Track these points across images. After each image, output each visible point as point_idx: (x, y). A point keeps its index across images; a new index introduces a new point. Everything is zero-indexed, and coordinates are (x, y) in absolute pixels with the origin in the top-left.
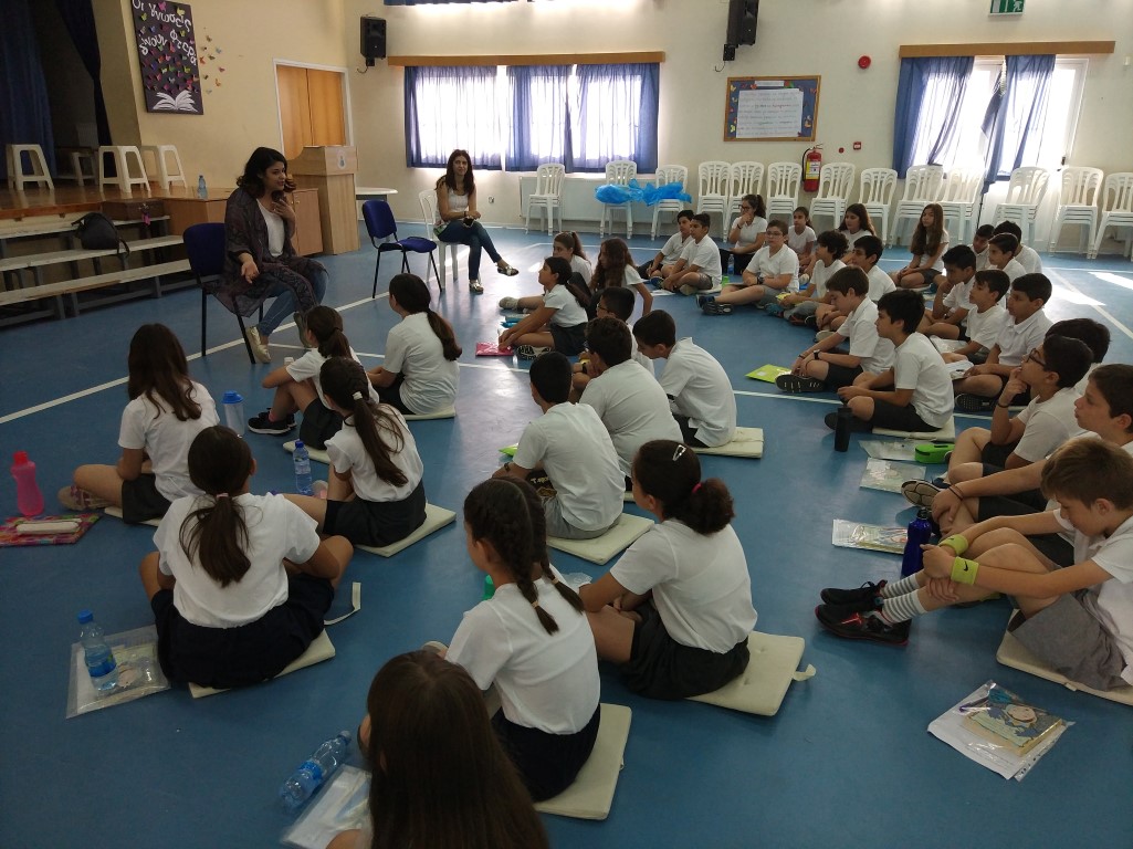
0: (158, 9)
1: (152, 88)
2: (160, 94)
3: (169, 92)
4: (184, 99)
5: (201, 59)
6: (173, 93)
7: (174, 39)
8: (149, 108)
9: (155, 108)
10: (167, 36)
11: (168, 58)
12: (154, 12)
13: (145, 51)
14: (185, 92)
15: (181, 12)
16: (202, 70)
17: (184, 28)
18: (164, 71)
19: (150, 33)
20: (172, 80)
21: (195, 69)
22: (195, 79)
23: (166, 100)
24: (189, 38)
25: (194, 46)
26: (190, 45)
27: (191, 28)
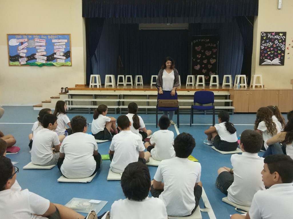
0: (271, 35)
1: (263, 58)
2: (266, 60)
3: (270, 59)
4: (276, 61)
5: (288, 48)
6: (272, 59)
7: (276, 43)
8: (260, 64)
9: (263, 64)
10: (273, 42)
11: (272, 49)
12: (269, 36)
13: (263, 48)
14: (277, 59)
15: (281, 35)
16: (287, 52)
17: (282, 39)
18: (269, 53)
19: (266, 42)
20: (272, 56)
21: (284, 52)
22: (283, 54)
23: (268, 61)
24: (284, 41)
25: (285, 44)
26: (283, 44)
27: (285, 39)
